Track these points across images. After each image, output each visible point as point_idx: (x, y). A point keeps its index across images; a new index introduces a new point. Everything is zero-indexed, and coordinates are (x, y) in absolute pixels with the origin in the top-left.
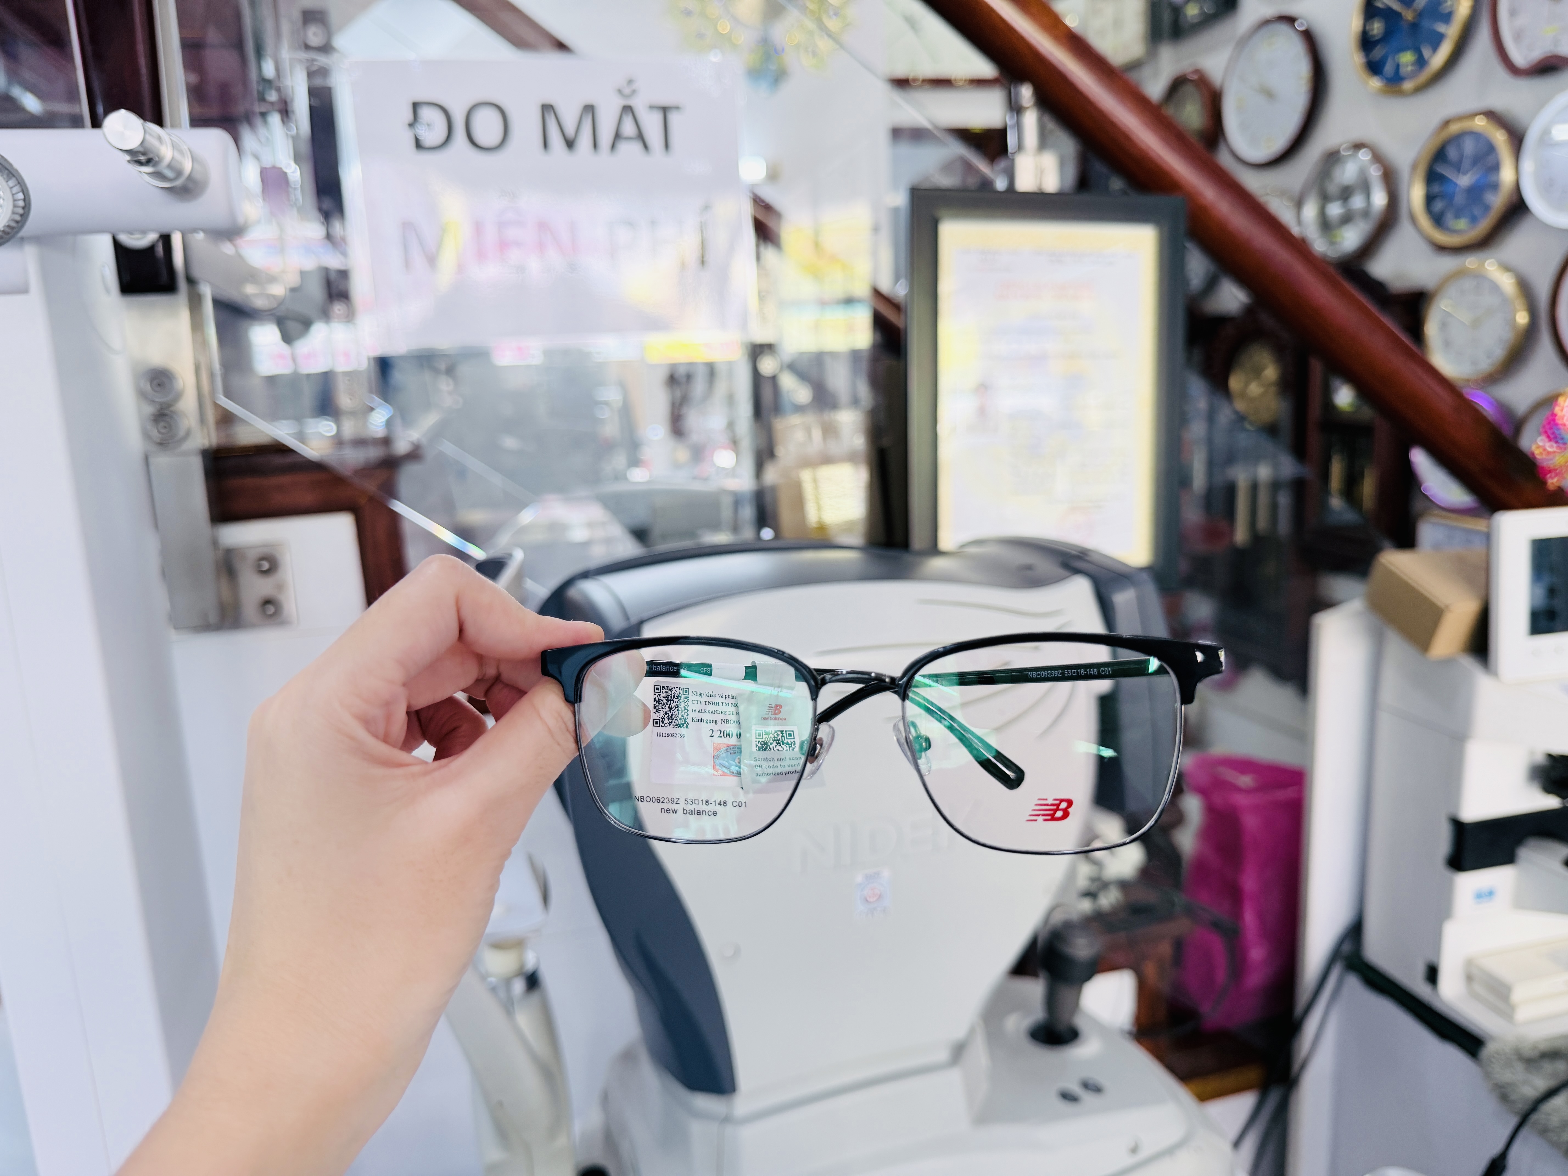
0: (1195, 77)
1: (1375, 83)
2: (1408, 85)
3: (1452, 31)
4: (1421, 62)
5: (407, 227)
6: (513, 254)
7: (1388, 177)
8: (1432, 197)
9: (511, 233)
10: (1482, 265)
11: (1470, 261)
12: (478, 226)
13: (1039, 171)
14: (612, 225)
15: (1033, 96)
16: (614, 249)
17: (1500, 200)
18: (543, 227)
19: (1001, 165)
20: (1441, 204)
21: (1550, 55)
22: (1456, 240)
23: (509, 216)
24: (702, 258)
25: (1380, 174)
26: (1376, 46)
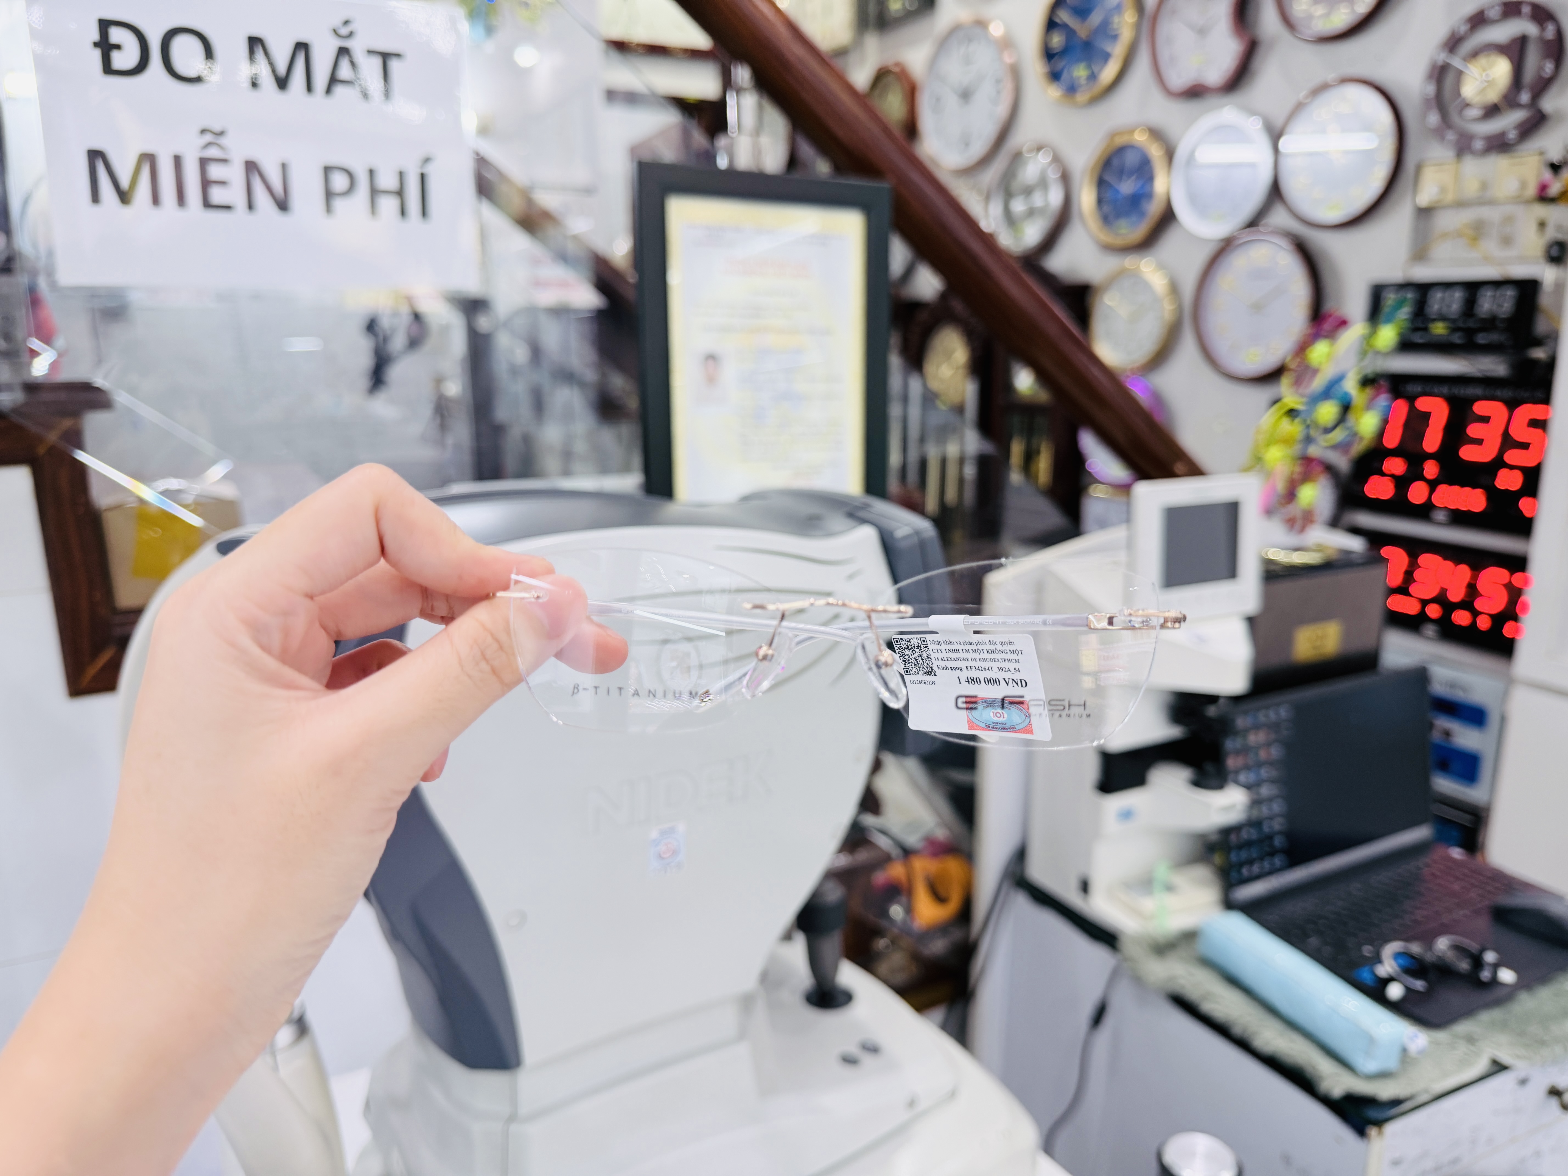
0: (896, 70)
1: (1054, 92)
2: (1082, 97)
3: (1118, 51)
4: (1093, 77)
5: (95, 156)
6: (217, 195)
7: (1066, 178)
8: (1100, 201)
9: (215, 172)
10: (1139, 266)
11: (1129, 261)
12: (178, 161)
13: (757, 152)
14: (328, 170)
15: (752, 77)
16: (329, 195)
17: (1154, 209)
18: (251, 167)
19: (722, 142)
20: (1106, 208)
21: (1195, 83)
22: (1119, 241)
23: (213, 152)
24: (424, 213)
25: (1058, 175)
26: (1056, 58)
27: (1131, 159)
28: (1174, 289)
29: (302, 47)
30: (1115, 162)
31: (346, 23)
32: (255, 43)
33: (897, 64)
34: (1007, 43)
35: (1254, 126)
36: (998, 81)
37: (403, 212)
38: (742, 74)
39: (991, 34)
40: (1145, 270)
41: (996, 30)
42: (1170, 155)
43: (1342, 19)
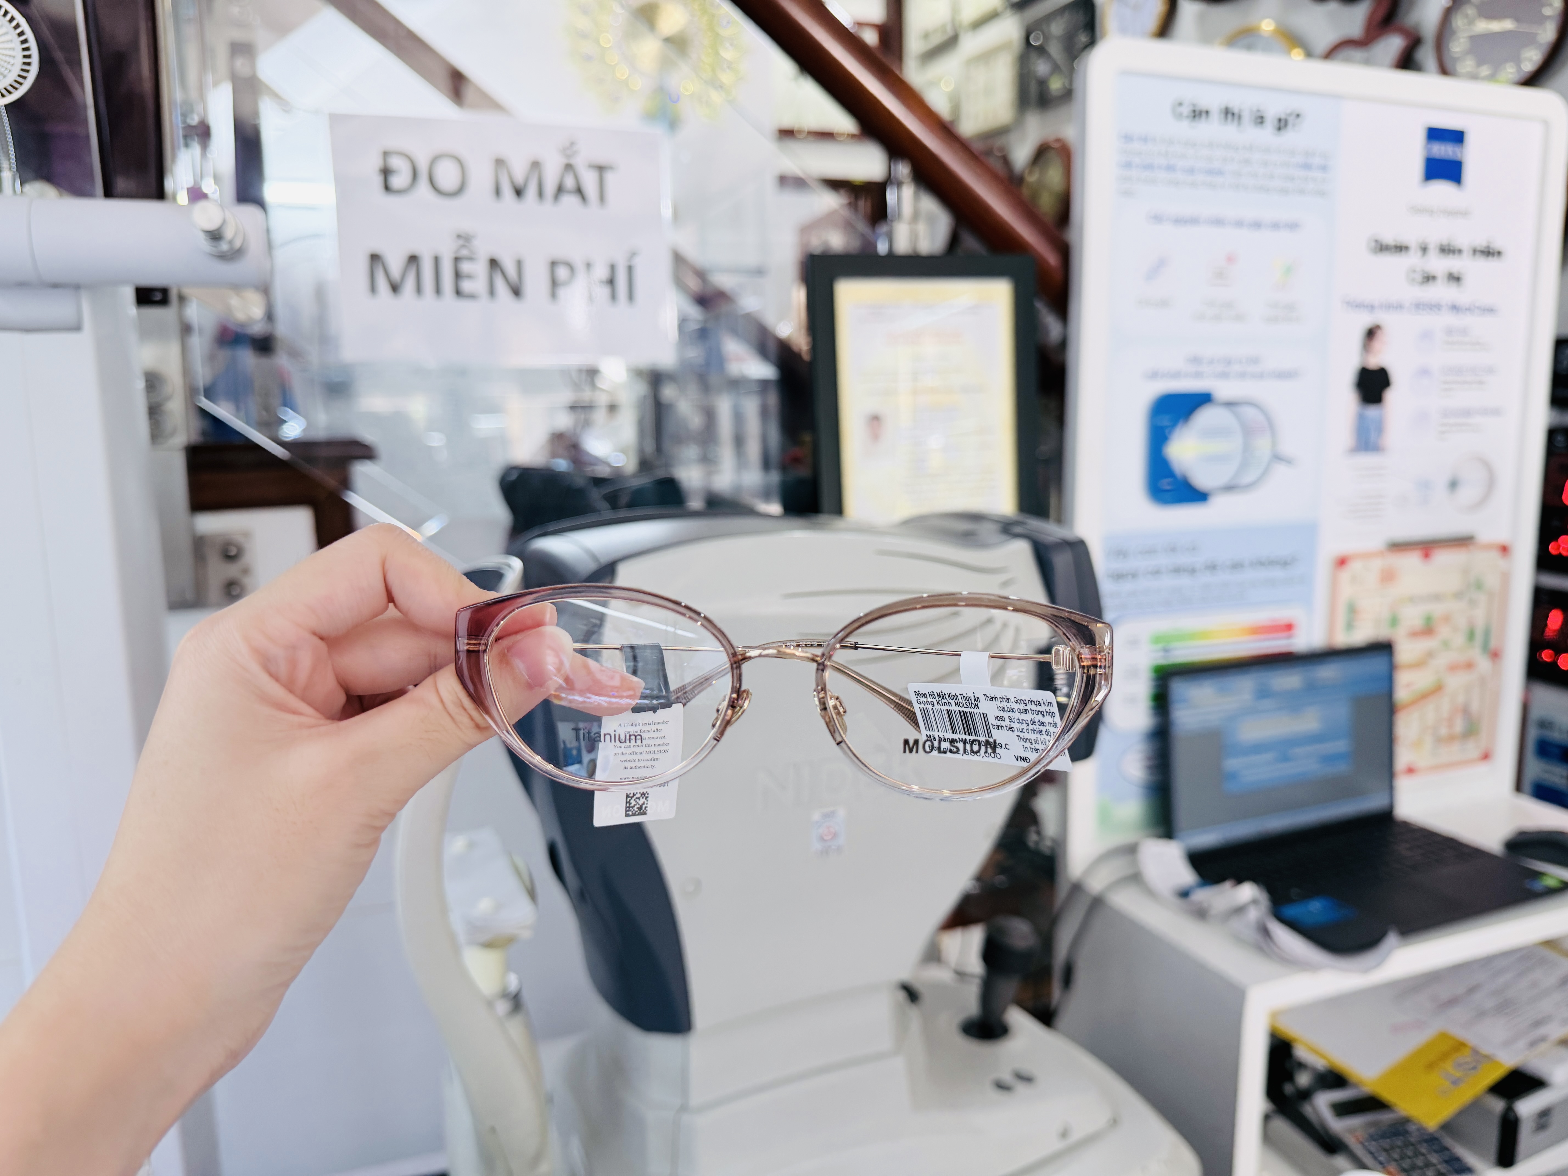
0: (1056, 145)
5: (375, 258)
6: (467, 286)
9: (465, 267)
12: (437, 260)
13: (914, 237)
14: (554, 264)
15: (911, 171)
16: (555, 284)
18: (494, 263)
19: (883, 229)
23: (464, 252)
24: (631, 296)
29: (536, 165)
31: (572, 144)
32: (500, 163)
33: (1058, 140)
37: (613, 296)
38: (903, 170)
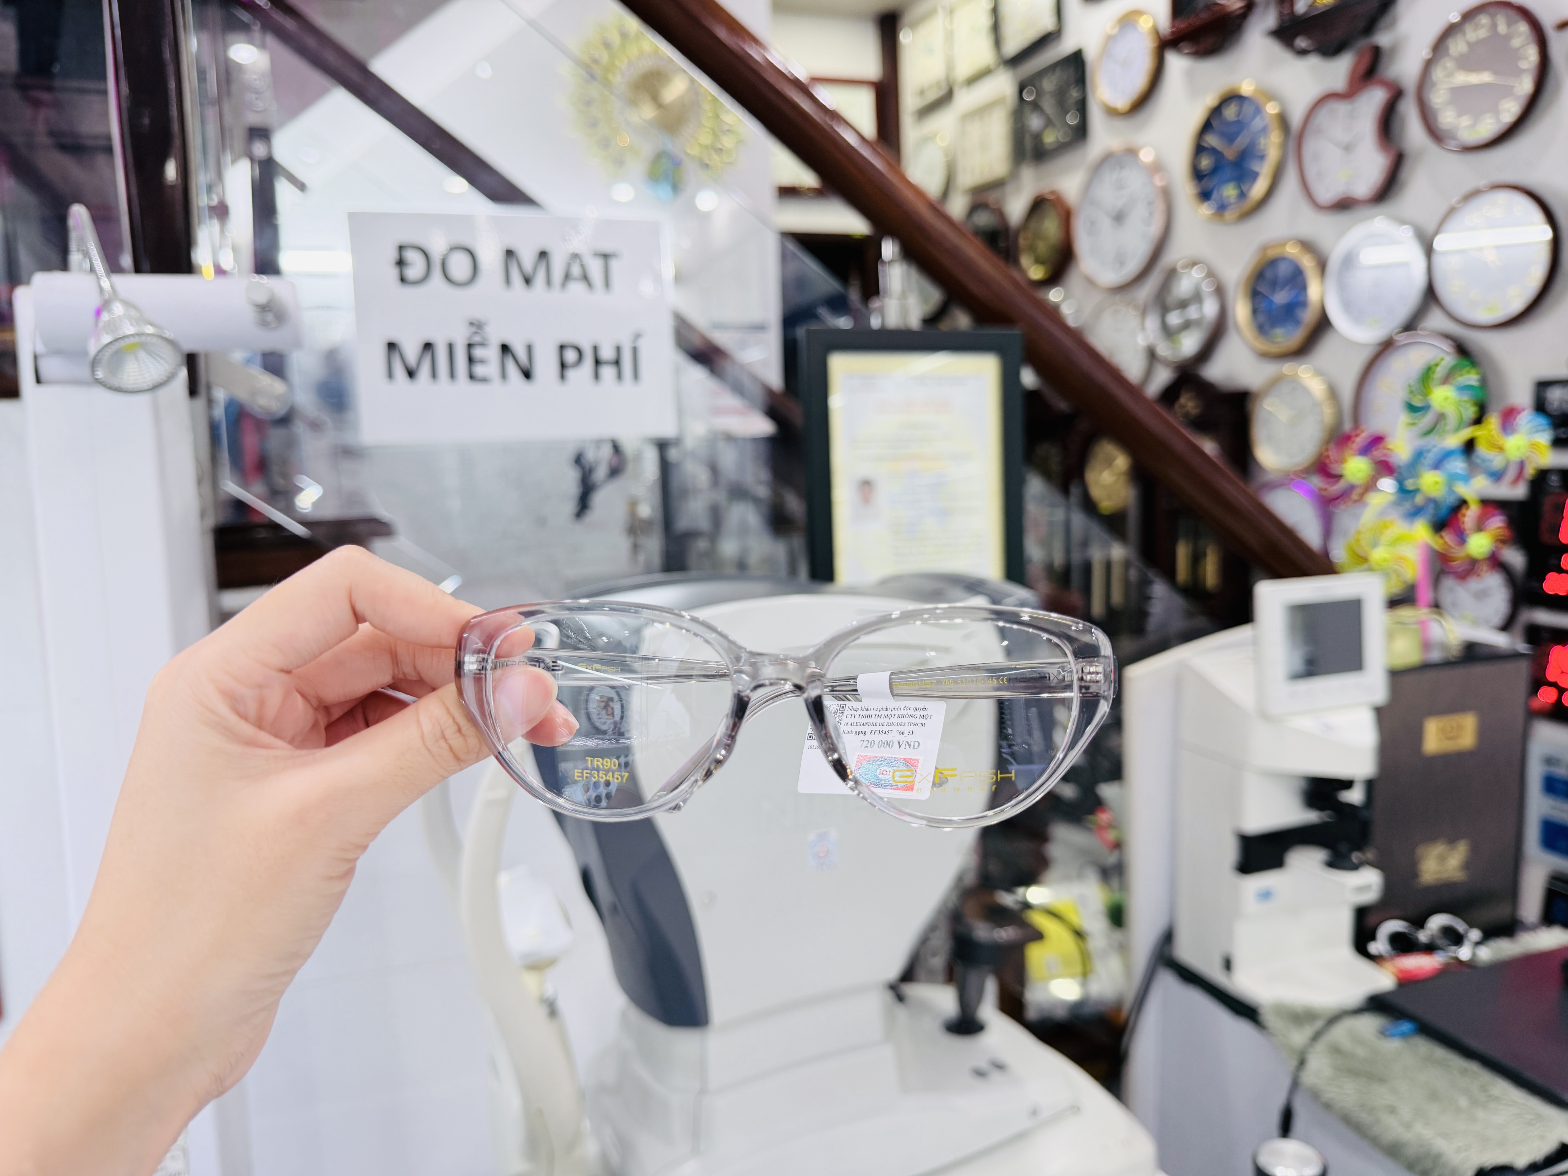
0: (1051, 197)
1: (1206, 210)
2: (1229, 215)
3: (1266, 170)
4: (1242, 195)
5: (392, 346)
6: (479, 370)
7: (1220, 291)
8: (1255, 311)
9: (478, 352)
10: (1297, 373)
11: (1287, 368)
12: (451, 347)
13: (903, 312)
14: (562, 348)
16: (563, 366)
17: (1309, 316)
18: (505, 349)
19: (875, 304)
20: (1261, 318)
21: (1344, 196)
22: (1274, 349)
23: (477, 339)
24: (636, 375)
25: (1213, 289)
26: (1205, 179)
27: (1283, 270)
28: (1333, 393)
29: (543, 255)
30: (1269, 274)
32: (510, 253)
33: (1053, 192)
34: (1157, 167)
35: (1406, 234)
36: (1150, 204)
37: (619, 376)
39: (1141, 160)
40: (1302, 375)
41: (1146, 156)
42: (1322, 266)
43: (1488, 128)
